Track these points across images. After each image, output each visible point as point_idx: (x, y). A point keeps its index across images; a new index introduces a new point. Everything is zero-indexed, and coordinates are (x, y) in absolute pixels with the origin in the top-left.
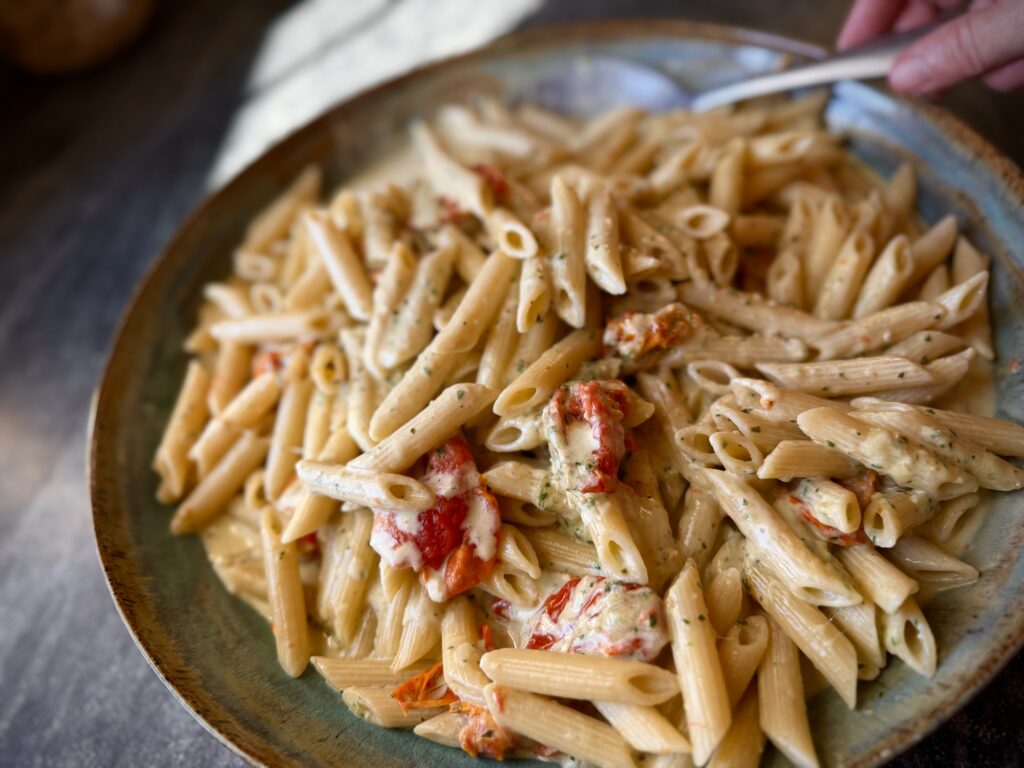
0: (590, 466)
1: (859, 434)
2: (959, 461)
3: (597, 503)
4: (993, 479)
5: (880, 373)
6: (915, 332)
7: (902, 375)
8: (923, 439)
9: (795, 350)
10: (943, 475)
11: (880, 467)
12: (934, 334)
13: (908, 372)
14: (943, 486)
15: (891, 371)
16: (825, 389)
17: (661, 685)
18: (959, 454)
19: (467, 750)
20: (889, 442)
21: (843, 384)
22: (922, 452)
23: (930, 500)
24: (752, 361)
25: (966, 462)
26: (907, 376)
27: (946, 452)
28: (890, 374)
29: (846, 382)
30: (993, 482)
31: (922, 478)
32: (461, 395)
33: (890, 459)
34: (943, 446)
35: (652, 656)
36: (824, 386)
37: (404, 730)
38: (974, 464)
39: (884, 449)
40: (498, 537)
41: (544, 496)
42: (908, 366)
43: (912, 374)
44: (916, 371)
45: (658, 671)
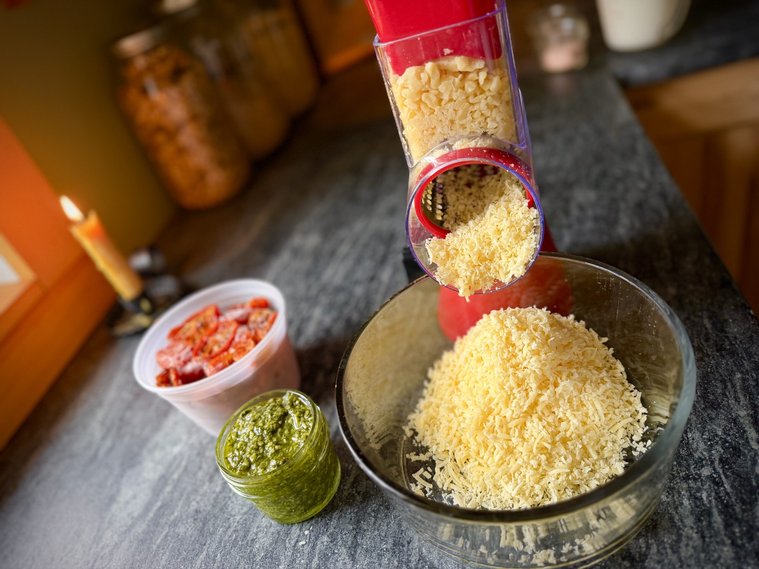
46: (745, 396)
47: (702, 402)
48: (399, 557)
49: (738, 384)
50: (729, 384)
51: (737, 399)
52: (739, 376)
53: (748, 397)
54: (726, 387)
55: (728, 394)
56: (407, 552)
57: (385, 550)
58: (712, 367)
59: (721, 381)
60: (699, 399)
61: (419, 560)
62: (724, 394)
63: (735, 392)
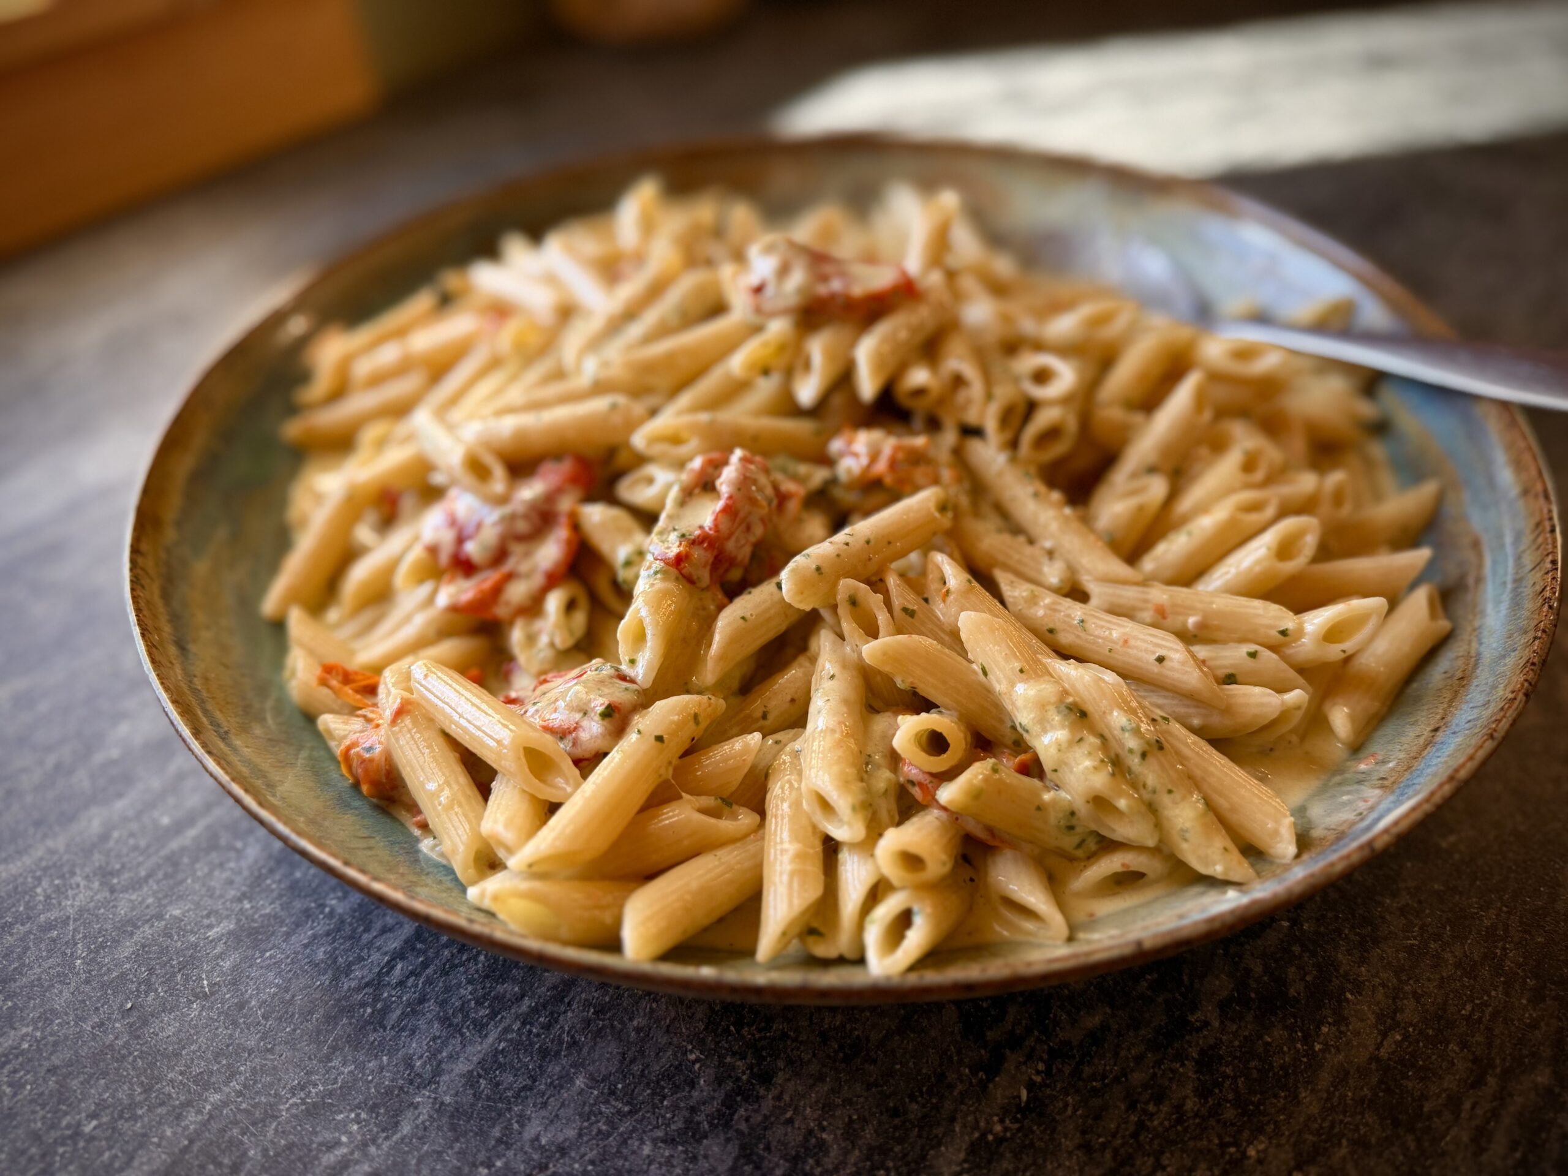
0: (683, 536)
1: (1021, 671)
2: (1144, 786)
3: (659, 576)
4: (1186, 840)
5: (1132, 642)
6: (1243, 640)
7: (1161, 660)
8: (1108, 727)
9: (1053, 574)
10: (1100, 781)
11: (1027, 731)
12: (1266, 654)
13: (1171, 660)
14: (1099, 802)
15: (1150, 647)
16: (1051, 631)
17: (560, 781)
18: (1151, 775)
19: (340, 759)
20: (1053, 699)
21: (1078, 637)
22: (1093, 740)
23: (1073, 814)
24: (996, 563)
25: (1154, 792)
26: (1166, 663)
27: (1134, 762)
28: (1146, 651)
29: (1083, 635)
30: (1185, 846)
31: (1072, 772)
32: (614, 407)
33: (1044, 724)
34: (1131, 751)
35: (579, 752)
36: (1051, 626)
37: (309, 718)
38: (1166, 800)
39: (1042, 706)
40: (552, 581)
41: (628, 563)
42: (1177, 651)
43: (1176, 665)
44: (1183, 664)
45: (568, 765)
46: (1514, 1145)
47: (1374, 1080)
48: (336, 949)
49: (1519, 1100)
50: (1491, 1080)
51: (1481, 1138)
52: (1543, 1077)
53: (1518, 1155)
54: (1478, 1083)
55: (1467, 1105)
56: (362, 950)
57: (327, 910)
58: (1486, 1004)
59: (1476, 1060)
60: (1373, 1066)
61: (367, 985)
62: (1454, 1103)
63: (1495, 1114)
